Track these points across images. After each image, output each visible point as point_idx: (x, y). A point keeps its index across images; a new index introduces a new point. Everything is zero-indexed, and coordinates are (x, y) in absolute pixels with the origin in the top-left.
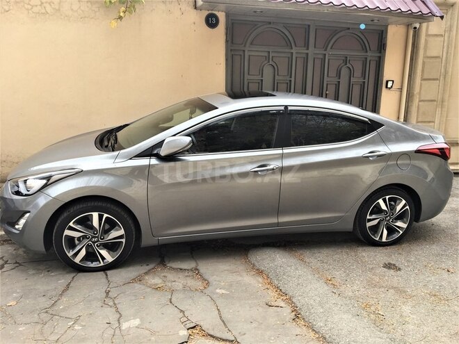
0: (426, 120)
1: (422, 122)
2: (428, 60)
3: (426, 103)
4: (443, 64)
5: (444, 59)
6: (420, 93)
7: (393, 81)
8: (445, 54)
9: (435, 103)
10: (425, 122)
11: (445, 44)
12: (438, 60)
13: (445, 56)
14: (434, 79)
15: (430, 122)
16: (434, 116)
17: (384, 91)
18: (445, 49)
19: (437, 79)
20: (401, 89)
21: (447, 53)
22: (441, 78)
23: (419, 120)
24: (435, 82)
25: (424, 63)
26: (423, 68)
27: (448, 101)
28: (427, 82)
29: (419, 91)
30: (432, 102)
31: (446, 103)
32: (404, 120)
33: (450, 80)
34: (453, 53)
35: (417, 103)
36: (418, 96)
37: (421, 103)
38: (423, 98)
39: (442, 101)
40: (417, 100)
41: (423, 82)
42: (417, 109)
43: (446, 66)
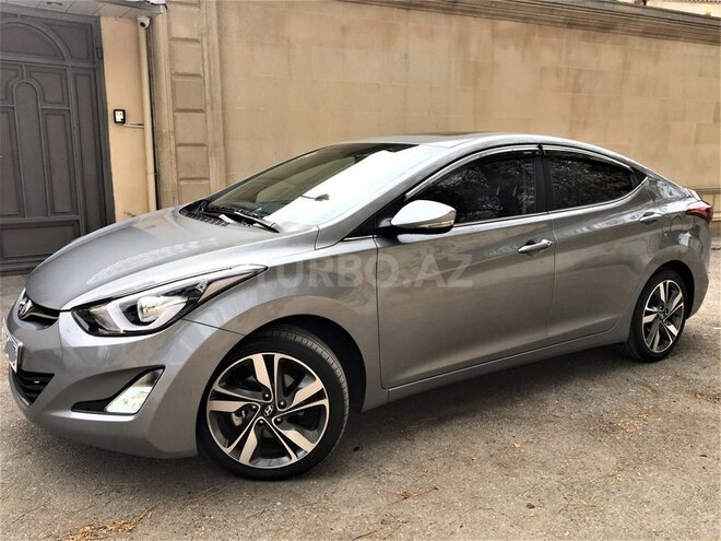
0: (195, 176)
1: (187, 179)
2: (181, 79)
3: (190, 149)
4: (207, 87)
5: (207, 77)
6: (174, 133)
7: (124, 111)
8: (206, 69)
9: (205, 149)
10: (192, 179)
11: (206, 55)
12: (196, 80)
13: (207, 73)
14: (195, 111)
15: (201, 179)
16: (207, 170)
17: (113, 130)
18: (206, 63)
19: (201, 111)
20: (142, 125)
21: (210, 69)
22: (208, 108)
23: (182, 175)
24: (199, 114)
25: (173, 84)
26: (173, 90)
27: (225, 145)
28: (183, 114)
29: (172, 129)
30: (198, 148)
31: (221, 149)
32: (156, 177)
33: (220, 111)
34: (218, 70)
35: (173, 150)
36: (172, 137)
37: (180, 149)
38: (181, 141)
39: (215, 146)
40: (173, 143)
41: (176, 114)
42: (173, 157)
43: (210, 89)
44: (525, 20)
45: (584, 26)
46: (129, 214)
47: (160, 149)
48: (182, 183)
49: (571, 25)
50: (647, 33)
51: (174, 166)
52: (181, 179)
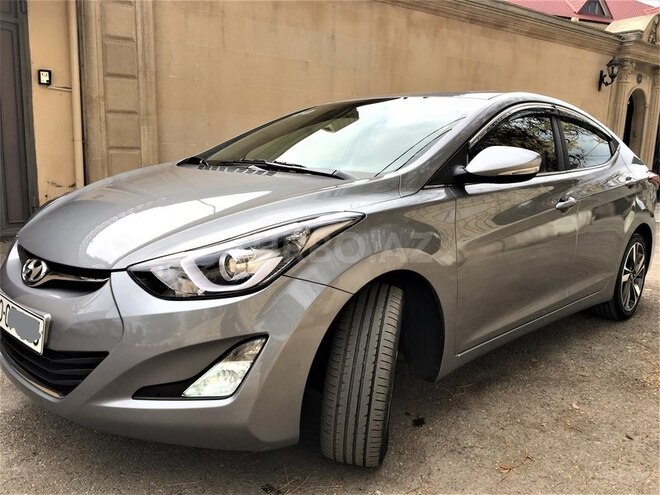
0: (125, 145)
1: (117, 148)
2: (111, 42)
3: (121, 116)
4: (140, 52)
5: (140, 43)
6: (105, 98)
7: (50, 72)
8: (139, 34)
9: (137, 117)
10: (123, 148)
11: (139, 19)
12: (128, 44)
13: (140, 38)
14: (128, 77)
15: (132, 148)
16: (138, 139)
17: (37, 92)
18: (139, 27)
19: (133, 77)
20: (69, 89)
21: (143, 33)
22: (141, 76)
23: (112, 143)
24: (131, 81)
25: (104, 47)
26: (105, 54)
27: (158, 114)
28: (116, 79)
29: (102, 95)
30: (130, 116)
31: (153, 118)
32: (83, 144)
33: (154, 79)
34: (152, 35)
35: (103, 115)
36: (102, 103)
37: (110, 116)
38: (111, 107)
39: (147, 114)
40: (103, 110)
41: (108, 79)
42: (103, 125)
43: (144, 55)
44: (436, 12)
45: (484, 23)
46: (53, 184)
47: (89, 115)
48: (112, 152)
49: (473, 20)
50: (531, 34)
51: (104, 133)
52: (111, 148)
